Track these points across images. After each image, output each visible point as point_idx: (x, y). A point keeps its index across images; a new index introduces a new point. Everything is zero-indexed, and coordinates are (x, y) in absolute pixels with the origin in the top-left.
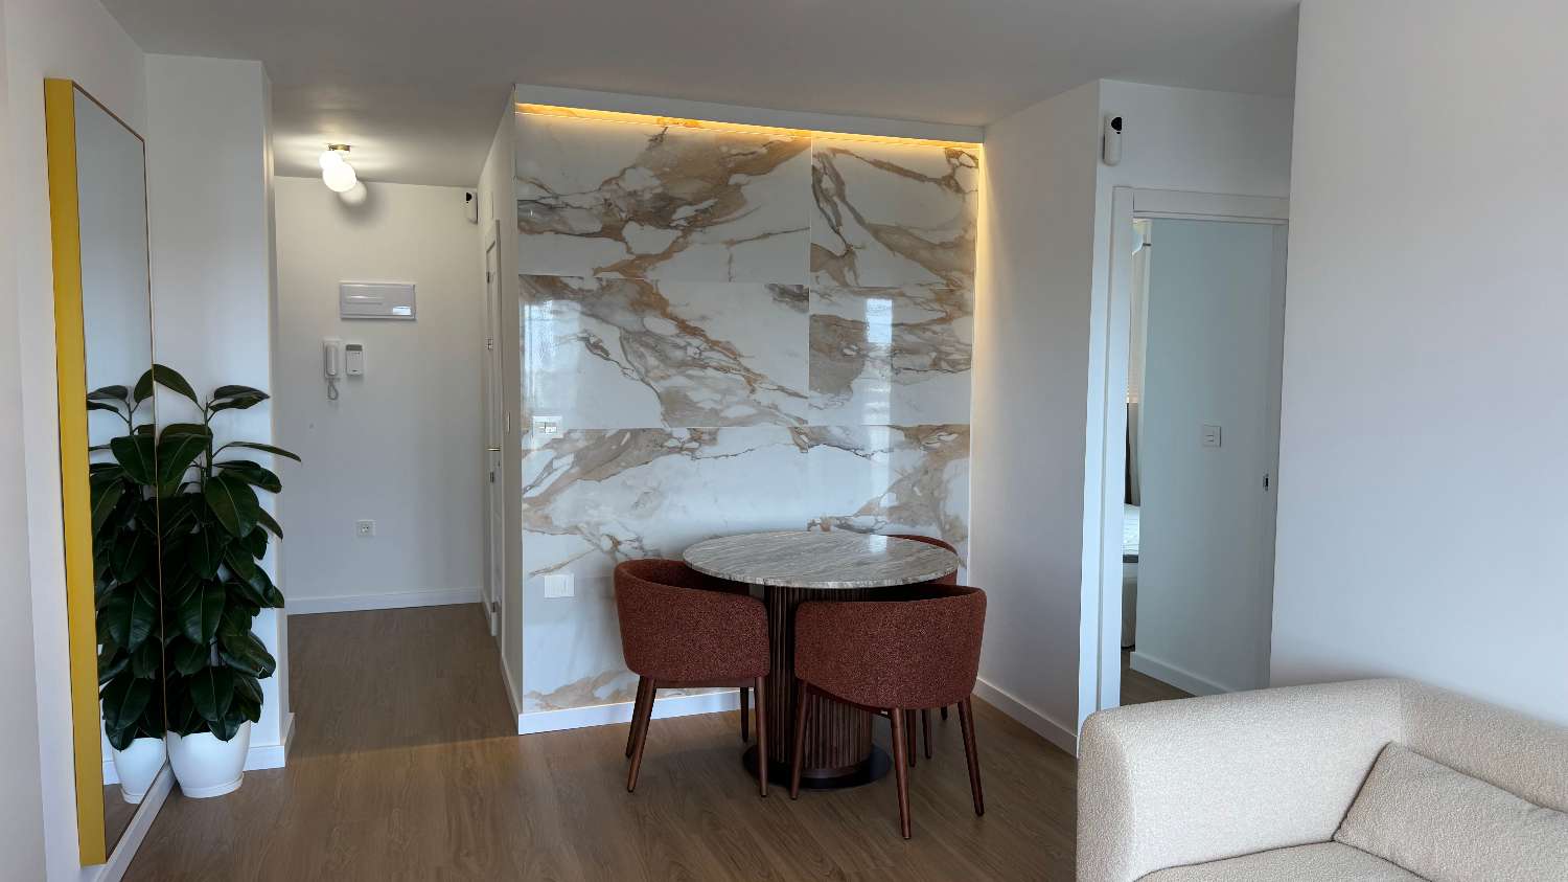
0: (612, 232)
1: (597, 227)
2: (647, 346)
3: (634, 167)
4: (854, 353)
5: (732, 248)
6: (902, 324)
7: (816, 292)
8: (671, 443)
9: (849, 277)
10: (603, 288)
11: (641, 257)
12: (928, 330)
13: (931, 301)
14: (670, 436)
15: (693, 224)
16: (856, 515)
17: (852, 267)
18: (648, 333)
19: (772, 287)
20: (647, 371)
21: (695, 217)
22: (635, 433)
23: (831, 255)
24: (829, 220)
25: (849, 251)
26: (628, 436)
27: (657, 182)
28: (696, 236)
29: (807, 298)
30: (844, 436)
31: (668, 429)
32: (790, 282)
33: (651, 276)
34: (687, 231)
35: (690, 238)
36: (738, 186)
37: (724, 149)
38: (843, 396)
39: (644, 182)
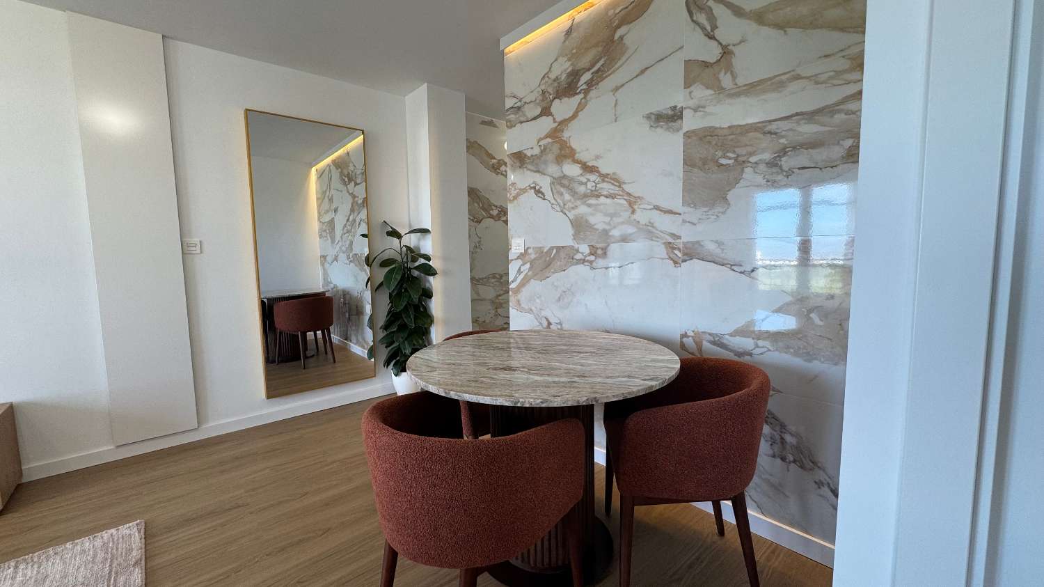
0: (546, 112)
1: (538, 111)
2: (563, 186)
3: (556, 60)
4: (731, 162)
5: (617, 94)
6: (797, 114)
7: (689, 108)
8: (578, 256)
9: (726, 81)
10: (542, 152)
11: (561, 123)
12: (839, 111)
13: (845, 71)
14: (577, 251)
15: (590, 84)
16: (731, 335)
17: (729, 68)
18: (565, 177)
19: (648, 117)
20: (564, 205)
21: (592, 78)
22: (559, 248)
23: (706, 65)
24: (703, 29)
25: (726, 52)
26: (555, 251)
27: (568, 64)
28: (593, 94)
29: (681, 117)
30: (718, 251)
31: (576, 246)
32: (662, 106)
33: (566, 135)
34: (586, 92)
35: (588, 98)
36: (621, 38)
37: (611, 13)
38: (718, 209)
39: (562, 68)
